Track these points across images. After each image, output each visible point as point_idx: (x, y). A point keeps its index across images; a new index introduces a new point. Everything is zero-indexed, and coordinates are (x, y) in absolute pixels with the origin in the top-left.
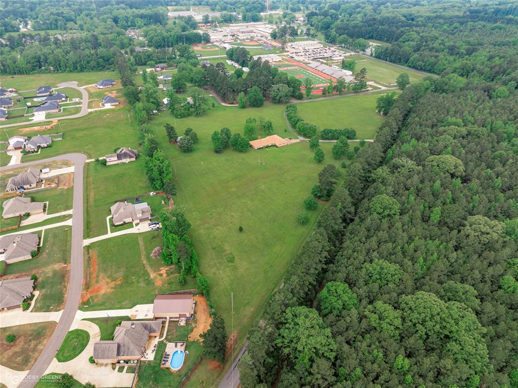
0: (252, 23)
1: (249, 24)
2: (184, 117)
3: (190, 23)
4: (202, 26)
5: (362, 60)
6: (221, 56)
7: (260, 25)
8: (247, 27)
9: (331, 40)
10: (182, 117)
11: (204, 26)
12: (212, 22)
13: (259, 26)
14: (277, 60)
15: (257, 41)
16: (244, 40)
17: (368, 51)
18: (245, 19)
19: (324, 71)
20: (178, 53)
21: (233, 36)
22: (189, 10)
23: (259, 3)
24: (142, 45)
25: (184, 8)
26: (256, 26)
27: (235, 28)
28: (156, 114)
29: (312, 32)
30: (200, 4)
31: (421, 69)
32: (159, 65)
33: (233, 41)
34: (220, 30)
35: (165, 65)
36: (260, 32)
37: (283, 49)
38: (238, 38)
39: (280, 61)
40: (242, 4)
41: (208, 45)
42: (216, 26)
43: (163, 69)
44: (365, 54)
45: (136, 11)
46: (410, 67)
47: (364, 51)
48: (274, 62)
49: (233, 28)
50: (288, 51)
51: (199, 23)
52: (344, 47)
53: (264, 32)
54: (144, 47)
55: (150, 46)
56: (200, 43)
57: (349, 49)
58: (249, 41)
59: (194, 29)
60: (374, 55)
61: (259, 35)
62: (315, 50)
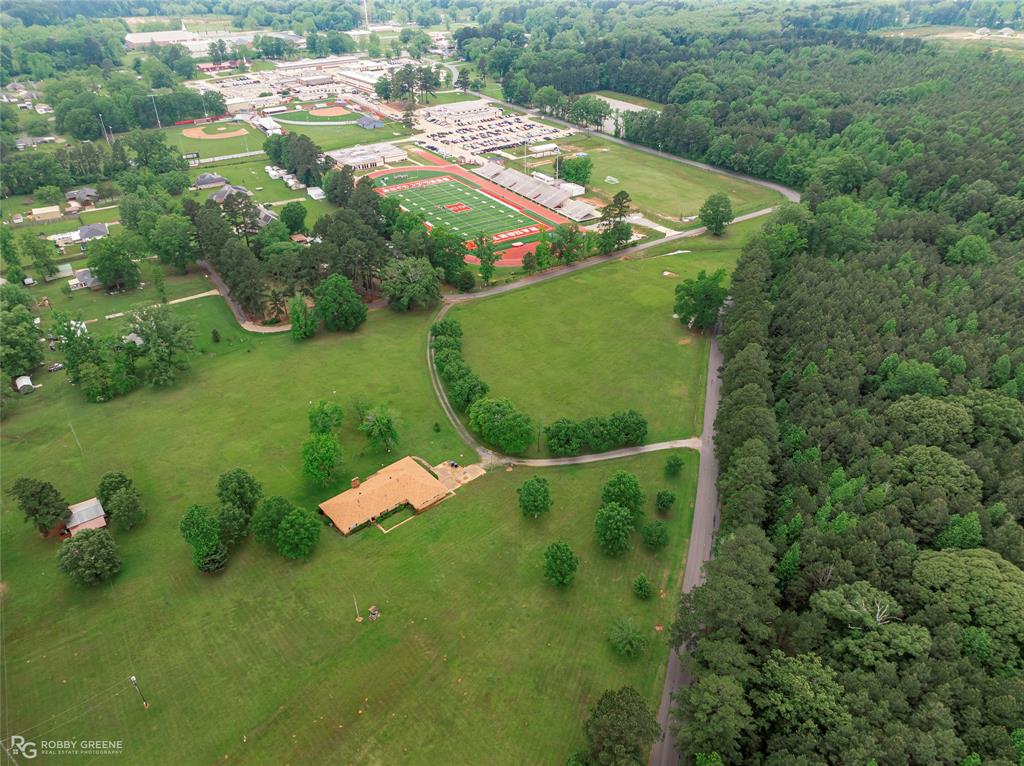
0: (333, 58)
1: (324, 60)
2: (117, 395)
3: (178, 63)
4: (208, 70)
5: (599, 150)
6: (253, 153)
7: (350, 62)
8: (319, 68)
9: (518, 99)
10: (109, 399)
11: (214, 69)
12: (234, 58)
13: (347, 65)
14: (397, 160)
15: (343, 106)
16: (311, 104)
17: (609, 125)
18: (314, 49)
19: (516, 189)
20: (134, 155)
21: (285, 93)
22: (178, 28)
23: (346, 9)
24: (38, 129)
25: (166, 21)
26: (342, 66)
27: (290, 73)
28: (28, 391)
29: (472, 78)
30: (211, 11)
31: (743, 171)
32: (74, 192)
33: (284, 108)
34: (255, 78)
35: (90, 190)
36: (351, 81)
37: (408, 126)
38: (297, 99)
39: (404, 162)
40: (306, 10)
41: (222, 120)
42: (243, 70)
43: (86, 204)
44: (601, 132)
45: (42, 33)
46: (712, 164)
47: (600, 124)
48: (391, 164)
49: (283, 73)
50: (422, 132)
51: (202, 60)
52: (551, 115)
53: (360, 81)
54: (45, 134)
55: (61, 132)
56: (200, 116)
57: (562, 119)
58: (324, 105)
59: (189, 78)
60: (623, 133)
61: (349, 89)
62: (485, 125)
